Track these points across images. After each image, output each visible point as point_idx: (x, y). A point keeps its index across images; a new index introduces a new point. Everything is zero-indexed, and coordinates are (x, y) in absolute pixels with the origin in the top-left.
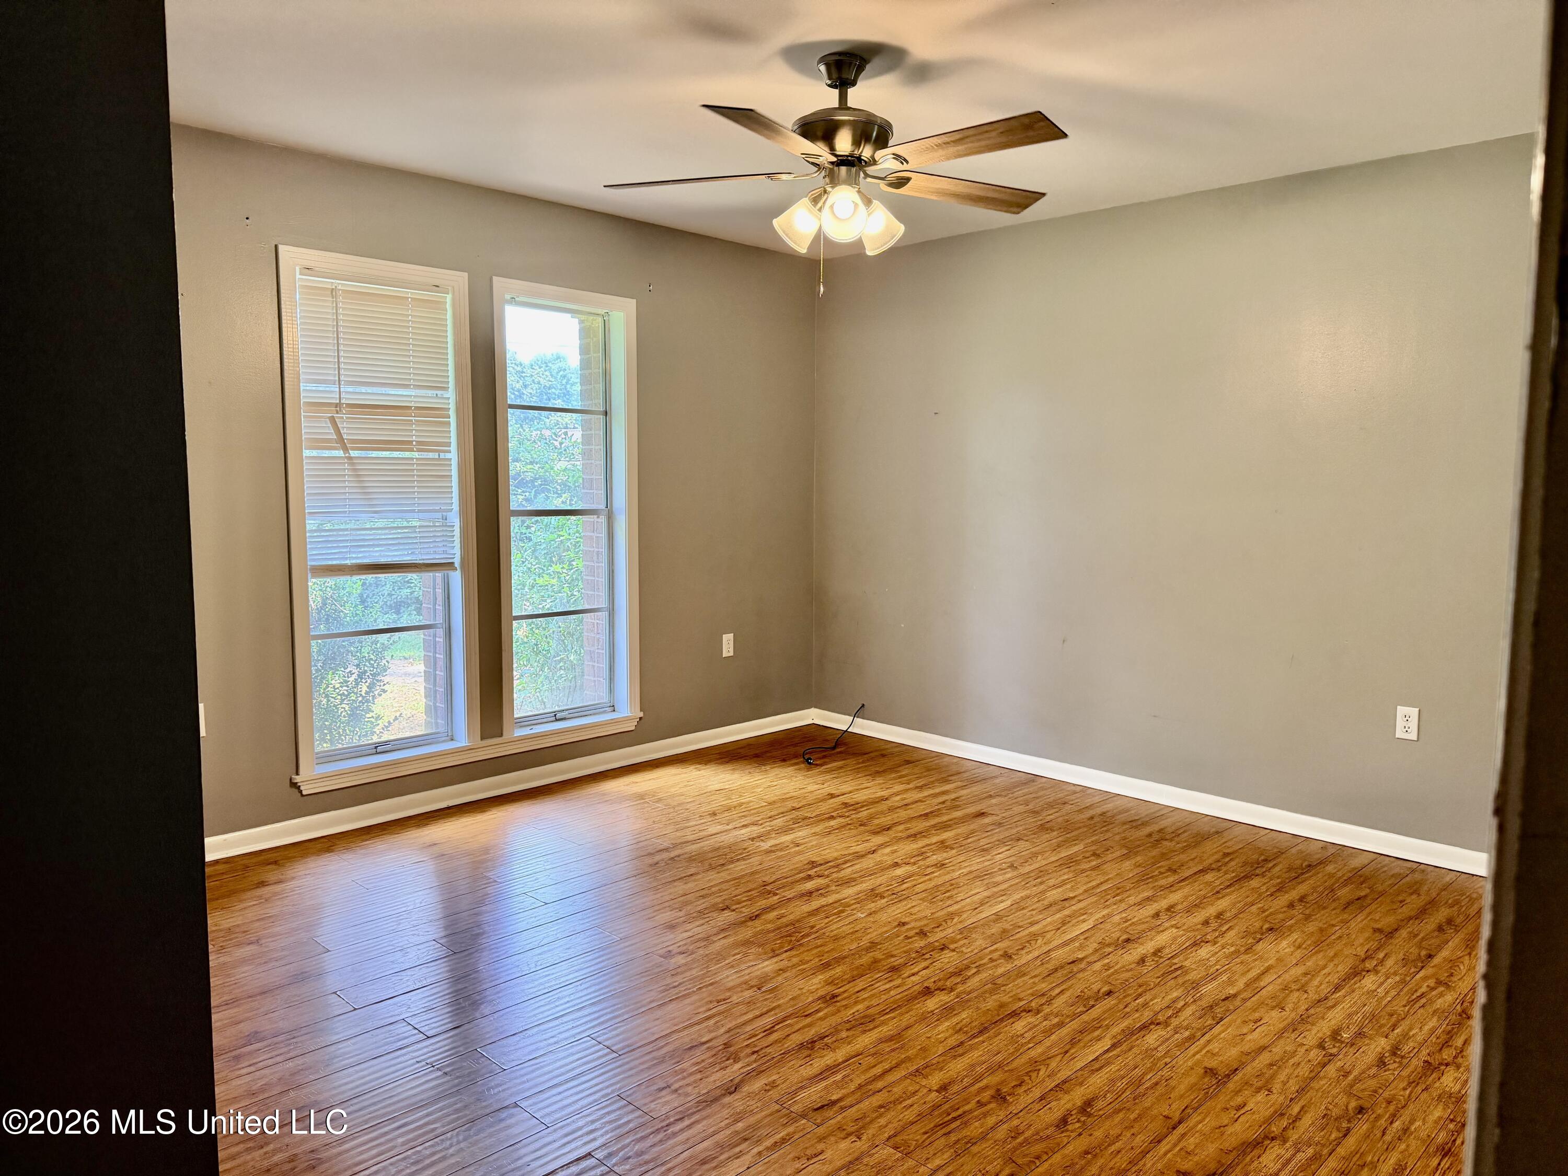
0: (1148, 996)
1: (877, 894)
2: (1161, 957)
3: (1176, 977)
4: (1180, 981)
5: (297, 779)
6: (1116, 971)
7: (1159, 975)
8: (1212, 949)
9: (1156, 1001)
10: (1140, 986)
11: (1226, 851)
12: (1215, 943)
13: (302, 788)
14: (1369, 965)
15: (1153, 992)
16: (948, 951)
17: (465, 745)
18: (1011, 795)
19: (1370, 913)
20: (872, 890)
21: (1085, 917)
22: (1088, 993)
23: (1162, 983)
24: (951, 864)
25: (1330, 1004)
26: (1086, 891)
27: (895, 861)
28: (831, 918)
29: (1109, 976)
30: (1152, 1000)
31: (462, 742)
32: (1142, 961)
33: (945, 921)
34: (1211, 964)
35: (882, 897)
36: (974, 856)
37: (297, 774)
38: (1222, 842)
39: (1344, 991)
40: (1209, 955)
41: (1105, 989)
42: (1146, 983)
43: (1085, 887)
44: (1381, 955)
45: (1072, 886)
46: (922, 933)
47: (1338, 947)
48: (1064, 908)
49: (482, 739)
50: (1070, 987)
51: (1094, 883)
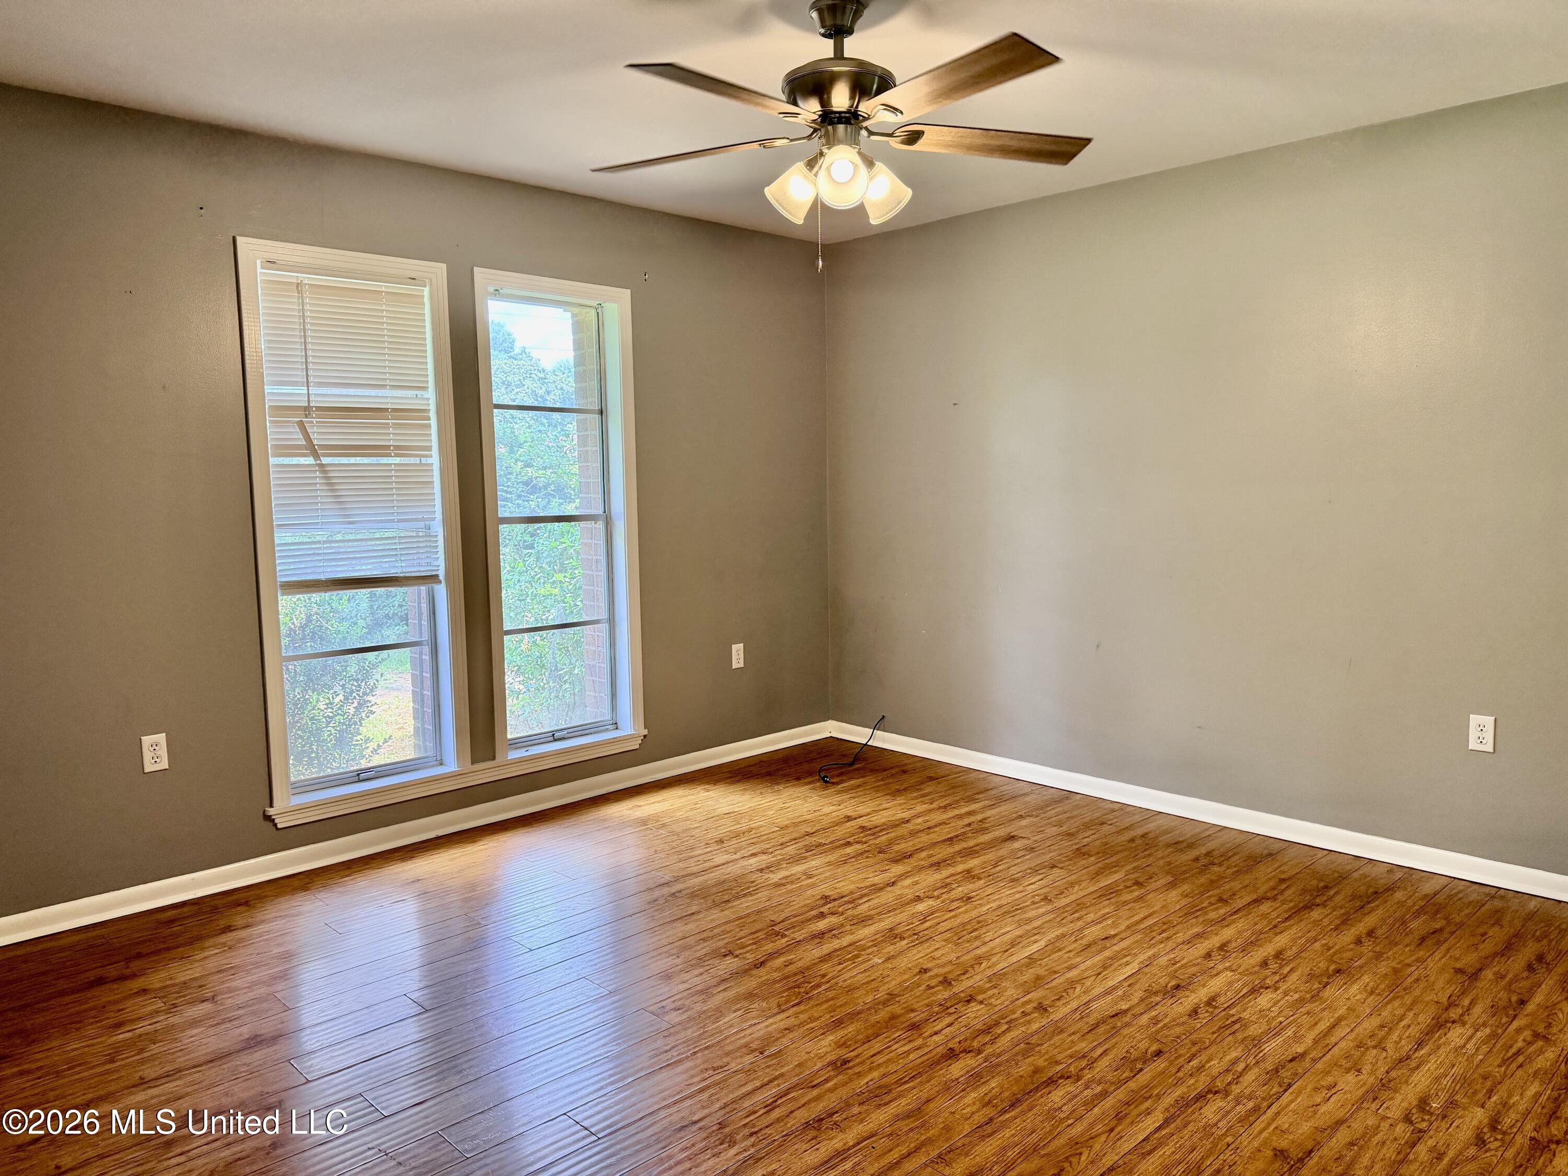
0: (1203, 1057)
1: (897, 935)
2: (1216, 1008)
3: (1234, 1033)
4: (1240, 1036)
5: (271, 812)
6: (1165, 1025)
7: (1215, 1029)
8: (1274, 996)
9: (1212, 1063)
10: (1194, 1044)
11: (1283, 876)
12: (1276, 989)
13: (276, 821)
14: (1454, 1014)
15: (1208, 1052)
16: (976, 1003)
17: (454, 770)
18: (1043, 815)
19: (1449, 950)
20: (891, 929)
21: (1128, 958)
22: (1135, 1054)
23: (1219, 1040)
24: (978, 897)
25: (1413, 1064)
26: (1128, 927)
27: (917, 894)
28: (844, 965)
29: (1157, 1032)
30: (1208, 1062)
31: (452, 766)
32: (1194, 1012)
33: (972, 966)
34: (1273, 1015)
35: (902, 938)
36: (1004, 887)
37: (271, 806)
38: (1276, 866)
39: (1428, 1047)
40: (1270, 1005)
41: (1154, 1048)
42: (1201, 1040)
43: (1128, 923)
44: (1466, 1002)
45: (1113, 922)
46: (946, 982)
47: (1417, 992)
48: (1105, 948)
49: (472, 763)
50: (1113, 1047)
51: (1137, 918)
